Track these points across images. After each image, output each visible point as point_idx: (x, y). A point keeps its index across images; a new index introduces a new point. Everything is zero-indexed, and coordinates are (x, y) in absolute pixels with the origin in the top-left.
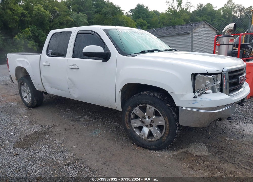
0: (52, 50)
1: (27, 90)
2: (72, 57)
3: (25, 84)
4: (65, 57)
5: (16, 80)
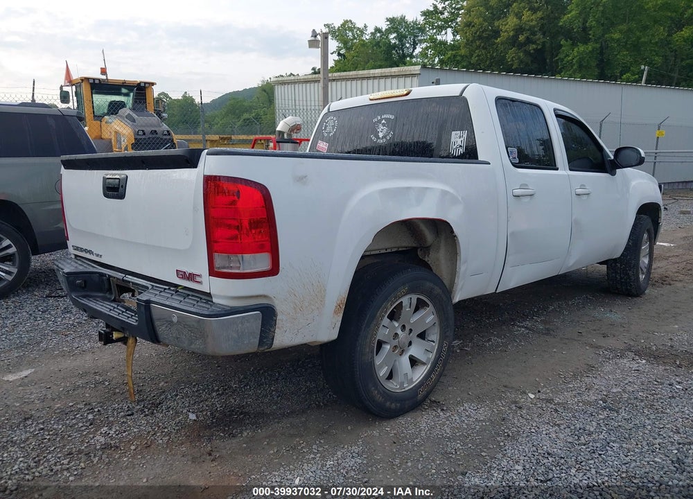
1: (399, 332)
2: (570, 170)
3: (414, 297)
4: (557, 169)
5: (341, 306)
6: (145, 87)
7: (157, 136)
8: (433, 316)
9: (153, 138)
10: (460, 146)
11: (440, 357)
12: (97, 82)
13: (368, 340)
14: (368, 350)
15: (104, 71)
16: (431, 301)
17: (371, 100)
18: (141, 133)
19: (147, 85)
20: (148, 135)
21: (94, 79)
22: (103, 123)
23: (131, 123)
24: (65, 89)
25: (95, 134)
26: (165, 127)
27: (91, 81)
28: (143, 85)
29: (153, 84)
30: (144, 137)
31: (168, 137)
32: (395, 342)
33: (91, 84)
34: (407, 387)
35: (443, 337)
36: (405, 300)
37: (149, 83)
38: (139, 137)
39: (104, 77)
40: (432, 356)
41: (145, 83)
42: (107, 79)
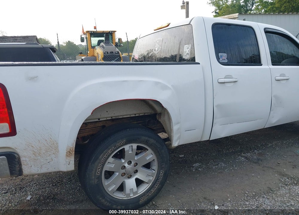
0: (228, 54)
1: (126, 165)
2: (273, 65)
3: (135, 146)
4: (261, 65)
5: (71, 152)
6: (112, 33)
7: (113, 54)
8: (152, 156)
9: (112, 55)
10: (188, 54)
11: (158, 179)
12: (92, 32)
13: (94, 172)
14: (94, 177)
15: (95, 28)
16: (149, 147)
17: (155, 30)
18: (106, 53)
19: (113, 32)
20: (109, 54)
21: (91, 31)
22: (95, 49)
23: (103, 49)
24: (82, 36)
25: (92, 54)
26: (117, 50)
27: (90, 32)
28: (111, 32)
29: (115, 31)
30: (108, 55)
31: (118, 54)
32: (123, 171)
33: (90, 33)
34: (132, 196)
35: (160, 167)
36: (127, 147)
37: (113, 31)
38: (106, 55)
39: (95, 30)
40: (152, 179)
41: (112, 31)
42: (97, 31)
